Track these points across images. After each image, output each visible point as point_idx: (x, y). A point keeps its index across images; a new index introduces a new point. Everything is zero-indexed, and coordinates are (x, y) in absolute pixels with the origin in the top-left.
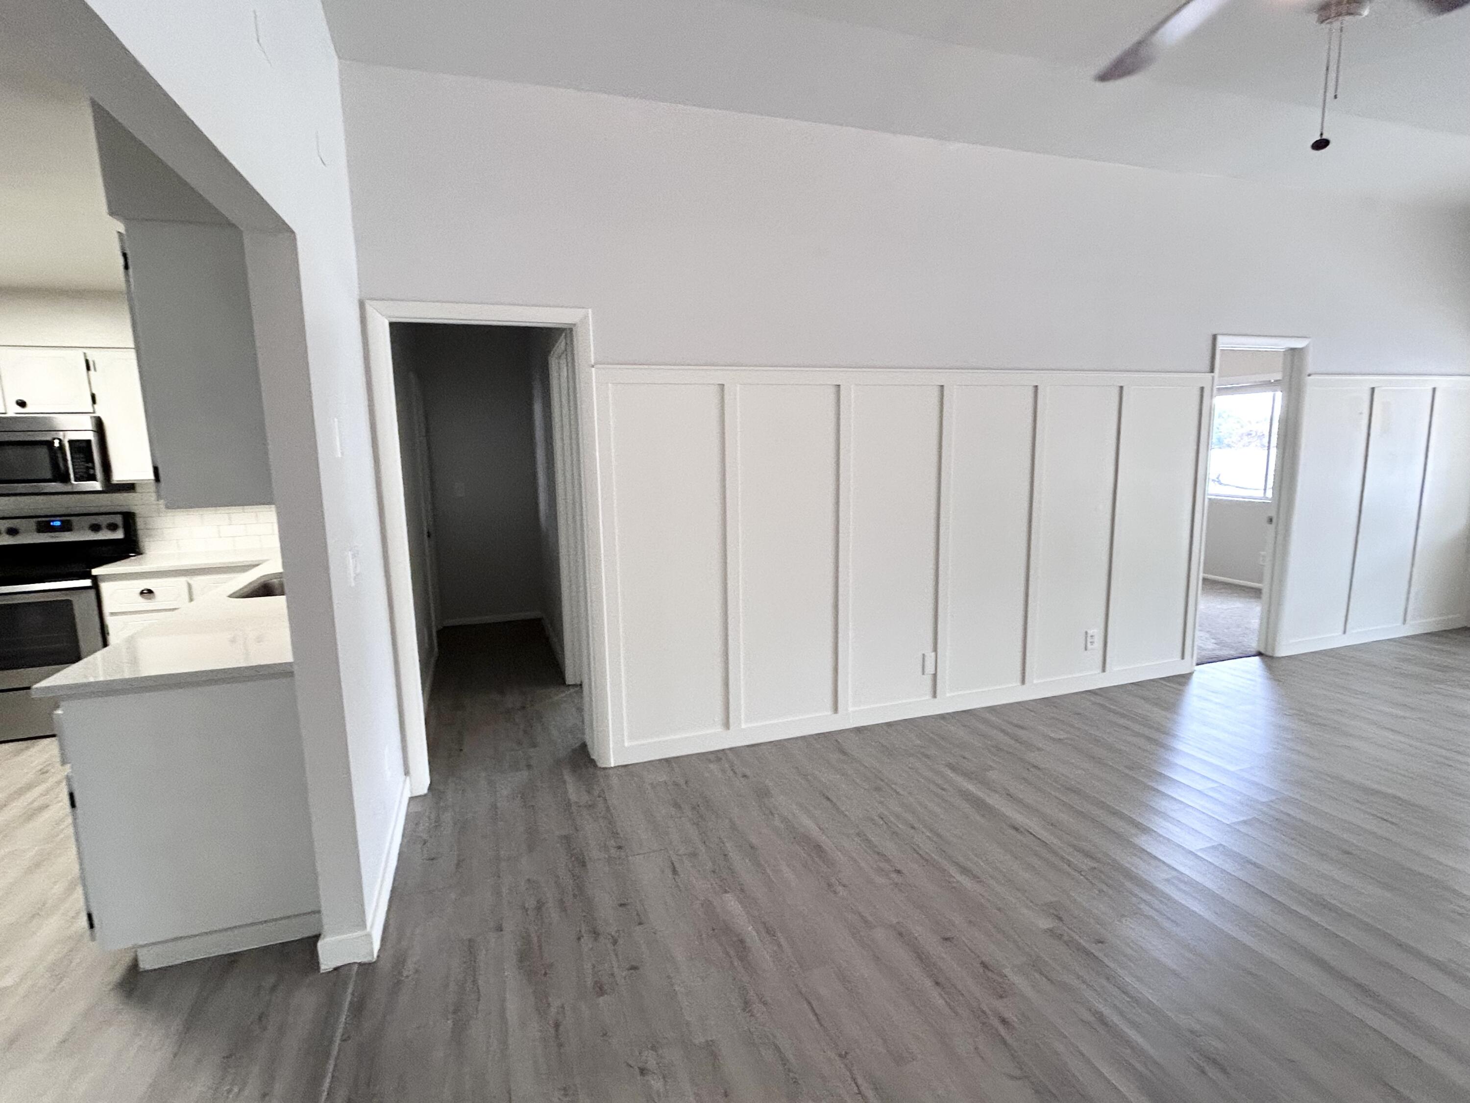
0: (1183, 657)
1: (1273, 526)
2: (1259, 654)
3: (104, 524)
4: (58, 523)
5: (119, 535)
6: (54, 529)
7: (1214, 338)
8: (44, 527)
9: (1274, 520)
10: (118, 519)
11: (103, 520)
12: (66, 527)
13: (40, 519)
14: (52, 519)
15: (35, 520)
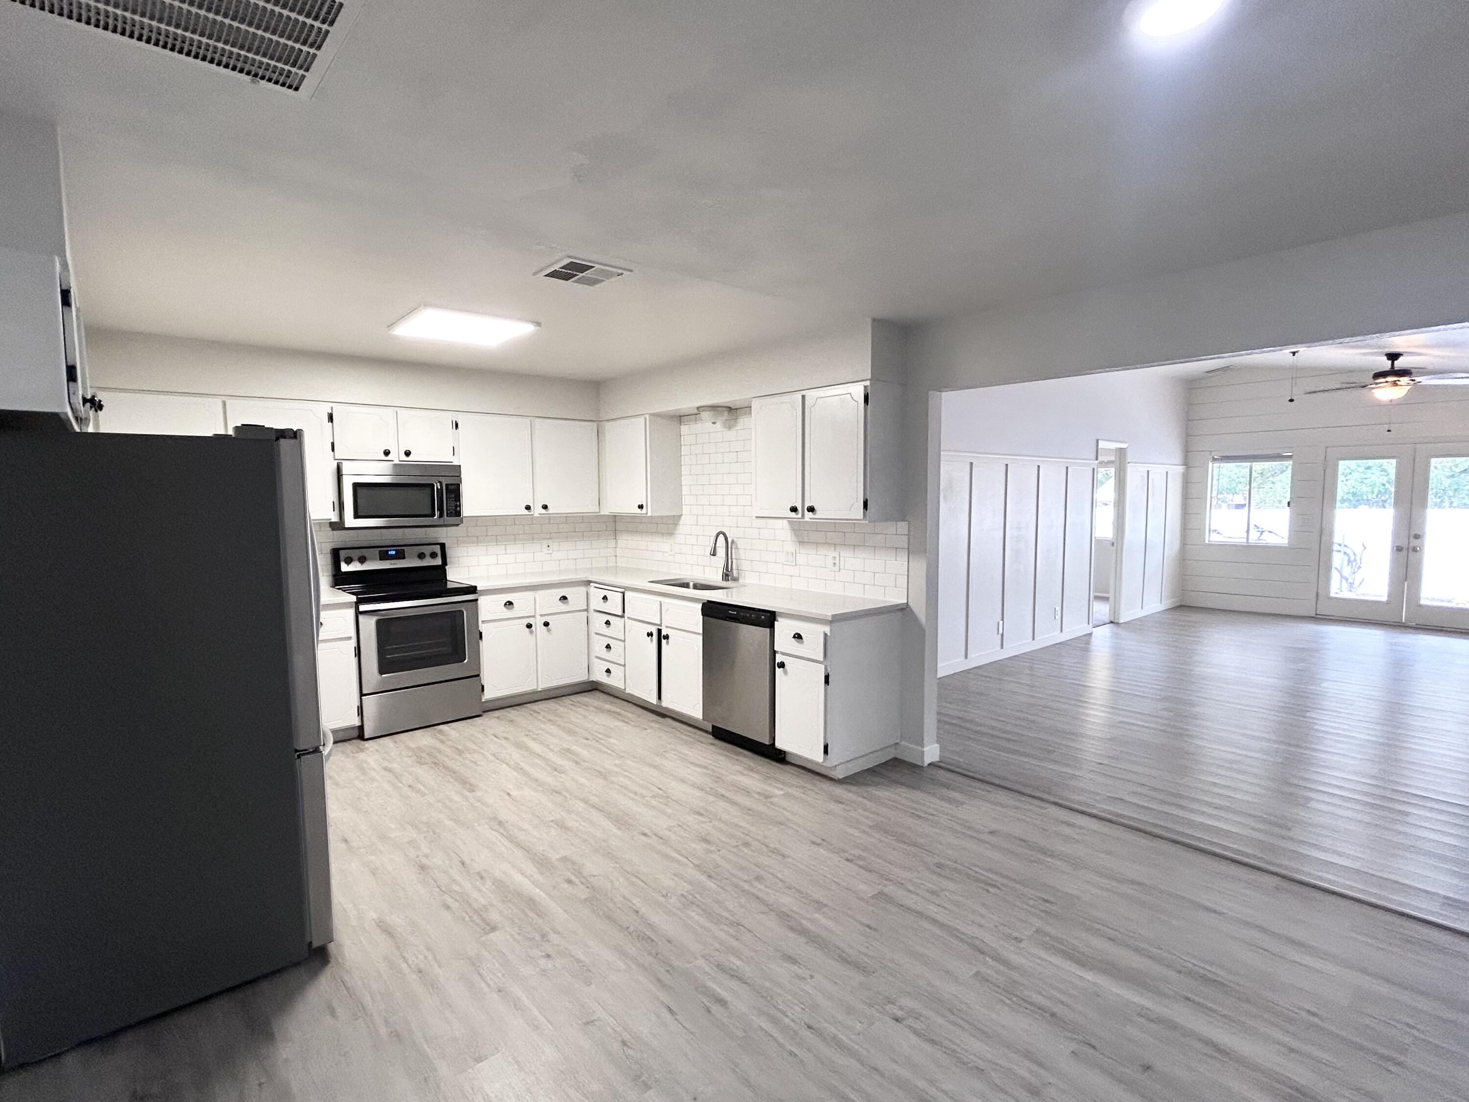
0: (1089, 623)
1: (1114, 548)
2: (1112, 622)
3: (427, 553)
4: (394, 553)
5: (438, 562)
6: (392, 558)
7: (1097, 441)
8: (384, 556)
9: (1115, 544)
10: (437, 549)
11: (427, 550)
12: (400, 555)
13: (382, 549)
14: (389, 549)
15: (379, 549)
